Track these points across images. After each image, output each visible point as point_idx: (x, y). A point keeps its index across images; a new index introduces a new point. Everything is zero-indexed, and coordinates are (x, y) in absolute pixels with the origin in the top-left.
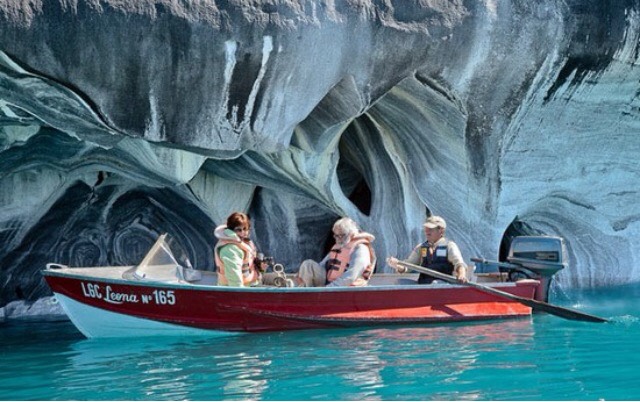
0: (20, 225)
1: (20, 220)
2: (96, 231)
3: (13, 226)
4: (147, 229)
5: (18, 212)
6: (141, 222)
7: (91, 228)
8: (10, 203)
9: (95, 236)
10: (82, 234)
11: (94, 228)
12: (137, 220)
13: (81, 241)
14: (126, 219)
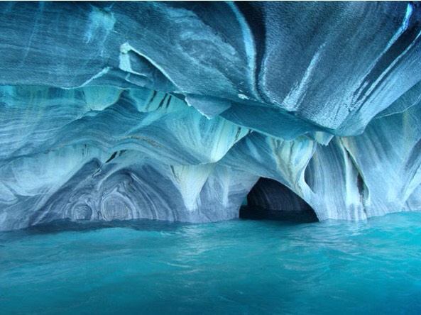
0: (47, 191)
1: (49, 187)
2: (90, 196)
3: (42, 192)
4: (122, 196)
5: (49, 181)
6: (118, 191)
7: (88, 194)
8: (44, 173)
9: (89, 200)
10: (80, 198)
11: (90, 194)
12: (116, 189)
13: (79, 203)
14: (109, 188)
